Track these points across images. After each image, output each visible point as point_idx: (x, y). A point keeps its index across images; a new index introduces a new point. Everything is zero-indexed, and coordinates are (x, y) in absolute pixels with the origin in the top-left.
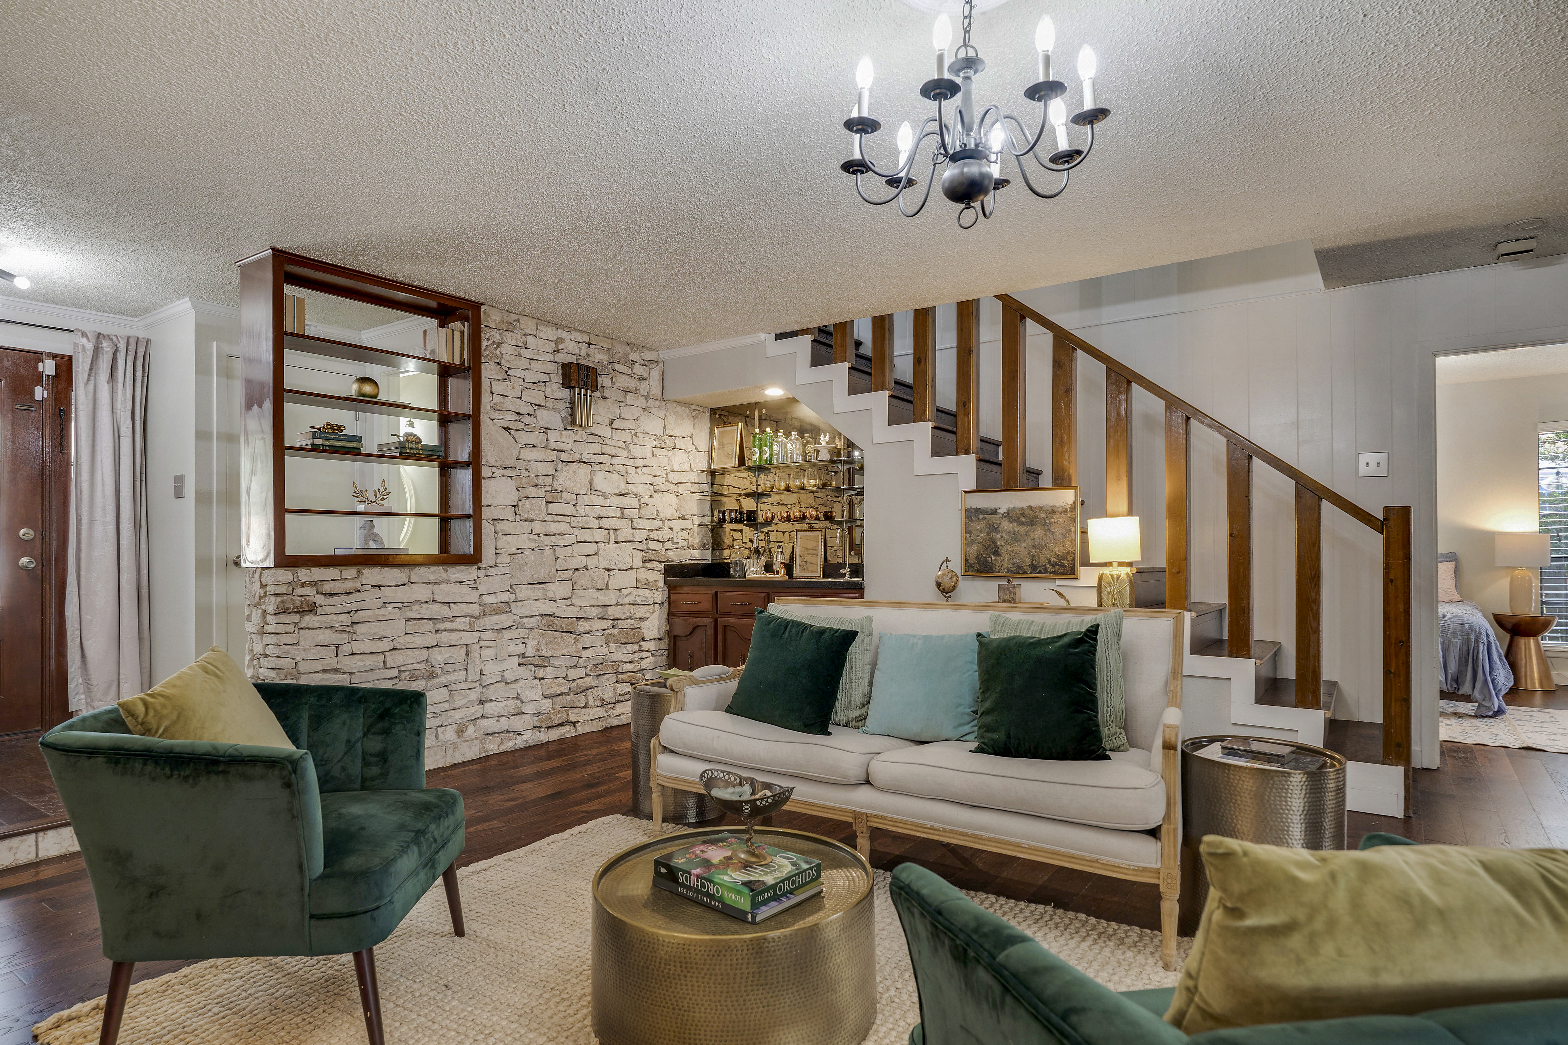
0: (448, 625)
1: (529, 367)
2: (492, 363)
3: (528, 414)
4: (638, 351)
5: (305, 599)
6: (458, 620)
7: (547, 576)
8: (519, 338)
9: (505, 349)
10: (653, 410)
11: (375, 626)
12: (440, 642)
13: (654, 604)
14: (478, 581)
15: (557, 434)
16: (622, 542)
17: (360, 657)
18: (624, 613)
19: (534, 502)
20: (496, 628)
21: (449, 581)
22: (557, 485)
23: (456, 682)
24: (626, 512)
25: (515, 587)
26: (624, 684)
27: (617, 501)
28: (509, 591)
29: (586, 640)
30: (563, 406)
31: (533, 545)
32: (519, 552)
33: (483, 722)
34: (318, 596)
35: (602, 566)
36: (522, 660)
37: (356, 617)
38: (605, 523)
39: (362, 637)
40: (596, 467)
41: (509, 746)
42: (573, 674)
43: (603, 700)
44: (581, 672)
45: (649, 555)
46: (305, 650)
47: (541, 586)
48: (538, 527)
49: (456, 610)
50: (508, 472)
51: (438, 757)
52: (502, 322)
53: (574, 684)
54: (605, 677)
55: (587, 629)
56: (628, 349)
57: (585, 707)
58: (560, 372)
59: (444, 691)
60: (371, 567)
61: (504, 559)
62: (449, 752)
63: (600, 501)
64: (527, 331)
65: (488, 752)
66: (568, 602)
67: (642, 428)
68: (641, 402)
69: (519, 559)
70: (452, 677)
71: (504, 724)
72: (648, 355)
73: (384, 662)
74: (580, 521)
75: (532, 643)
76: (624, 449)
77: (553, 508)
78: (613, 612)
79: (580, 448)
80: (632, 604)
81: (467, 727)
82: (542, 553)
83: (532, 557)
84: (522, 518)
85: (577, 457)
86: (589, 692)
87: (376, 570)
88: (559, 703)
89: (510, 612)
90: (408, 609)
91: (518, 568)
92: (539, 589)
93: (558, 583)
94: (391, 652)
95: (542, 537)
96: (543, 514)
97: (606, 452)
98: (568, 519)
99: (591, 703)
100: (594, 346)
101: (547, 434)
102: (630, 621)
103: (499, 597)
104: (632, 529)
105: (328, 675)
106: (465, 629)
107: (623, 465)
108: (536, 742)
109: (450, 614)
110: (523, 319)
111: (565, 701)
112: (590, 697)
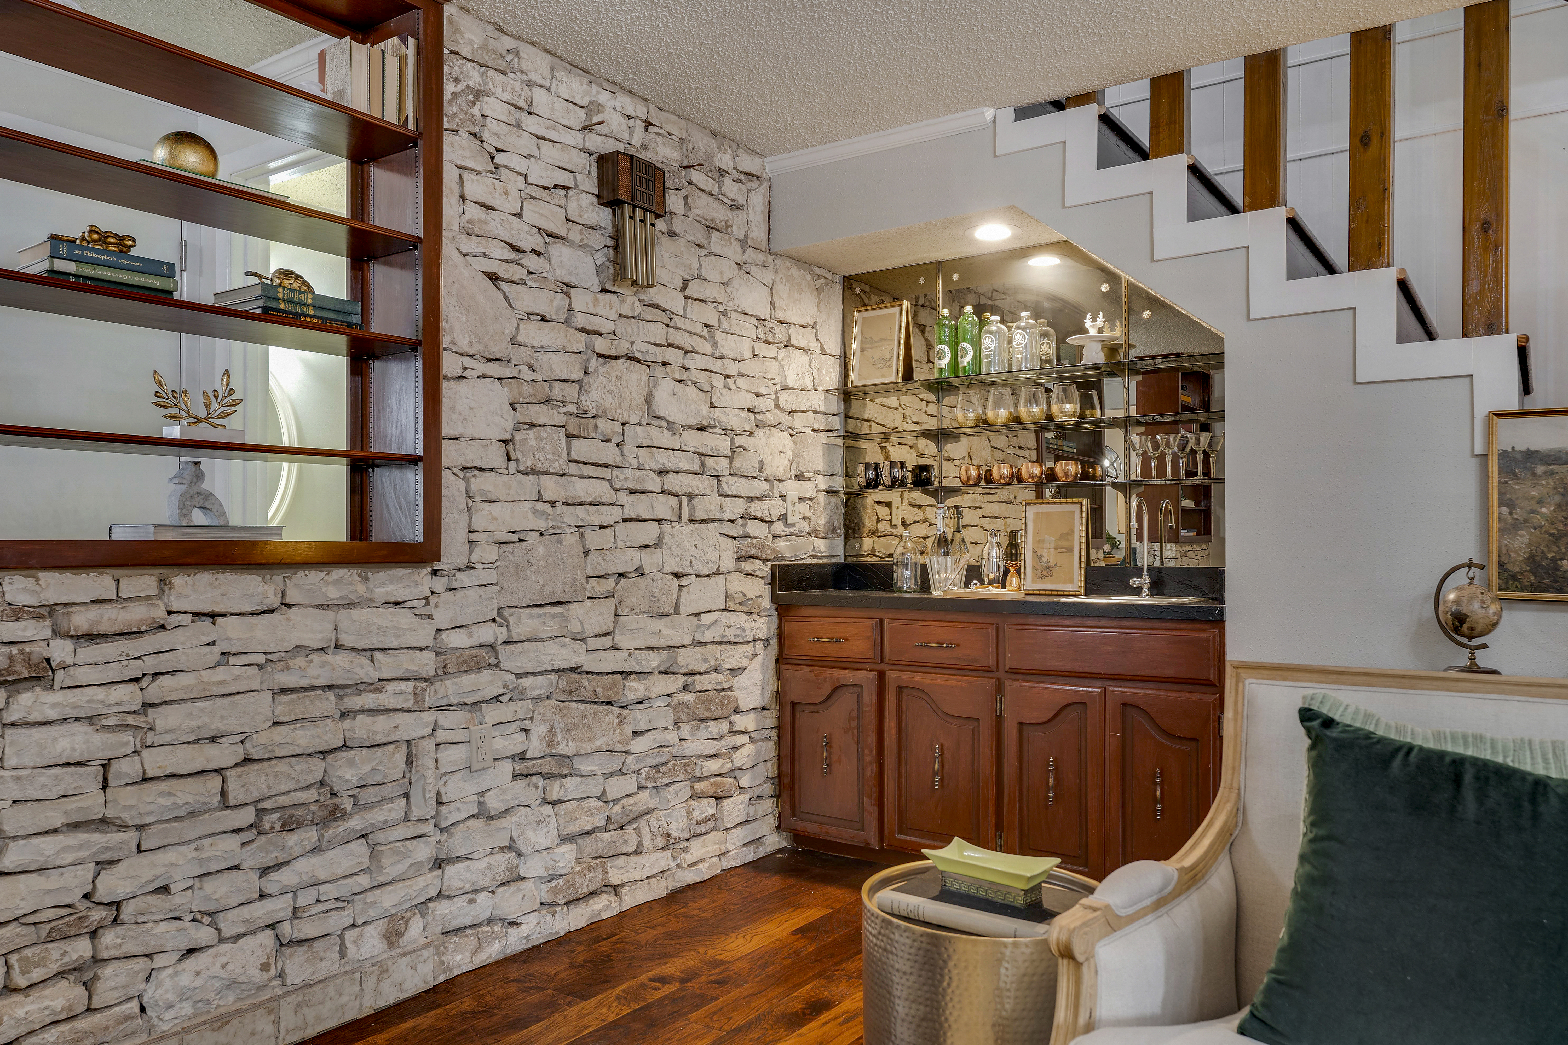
0: (369, 700)
1: (536, 153)
2: (464, 134)
3: (533, 251)
4: (730, 152)
5: (21, 652)
6: (391, 687)
7: (568, 588)
8: (518, 89)
9: (492, 107)
10: (754, 270)
11: (202, 710)
12: (352, 739)
13: (755, 640)
14: (433, 600)
15: (589, 298)
16: (702, 521)
17: (163, 786)
18: (705, 660)
19: (544, 434)
20: (470, 700)
21: (371, 600)
22: (587, 402)
23: (386, 826)
24: (710, 462)
25: (506, 612)
26: (705, 801)
27: (693, 440)
28: (494, 620)
29: (639, 718)
30: (602, 242)
31: (542, 524)
32: (515, 538)
33: (442, 908)
34: (57, 643)
35: (667, 569)
36: (520, 767)
37: (155, 690)
38: (674, 482)
39: (168, 738)
40: (659, 371)
41: (493, 951)
42: (617, 787)
43: (668, 835)
44: (629, 784)
45: (748, 548)
46: (18, 779)
47: (558, 610)
48: (552, 488)
49: (387, 665)
50: (494, 369)
51: (345, 999)
52: (484, 47)
53: (617, 809)
54: (671, 789)
55: (640, 695)
56: (713, 144)
57: (637, 852)
58: (595, 171)
59: (359, 848)
60: (192, 571)
61: (487, 553)
62: (370, 983)
63: (664, 438)
64: (535, 77)
65: (451, 970)
66: (607, 642)
67: (736, 301)
68: (734, 251)
69: (517, 552)
70: (377, 816)
71: (484, 905)
72: (748, 163)
73: (223, 793)
74: (627, 478)
75: (539, 730)
76: (705, 339)
77: (582, 449)
78: (688, 659)
79: (629, 330)
80: (717, 643)
81: (407, 922)
82: (559, 542)
83: (541, 550)
84: (522, 468)
85: (623, 348)
86: (643, 822)
87: (205, 578)
88: (588, 850)
89: (497, 665)
90: (280, 666)
91: (512, 571)
92: (554, 616)
93: (588, 603)
94: (239, 770)
95: (561, 508)
96: (561, 462)
97: (676, 342)
98: (606, 473)
99: (647, 843)
100: (656, 130)
101: (569, 296)
102: (715, 675)
103: (476, 635)
104: (719, 495)
105: (82, 836)
106: (405, 706)
107: (705, 370)
108: (547, 936)
109: (374, 676)
110: (526, 50)
111: (599, 843)
112: (645, 831)
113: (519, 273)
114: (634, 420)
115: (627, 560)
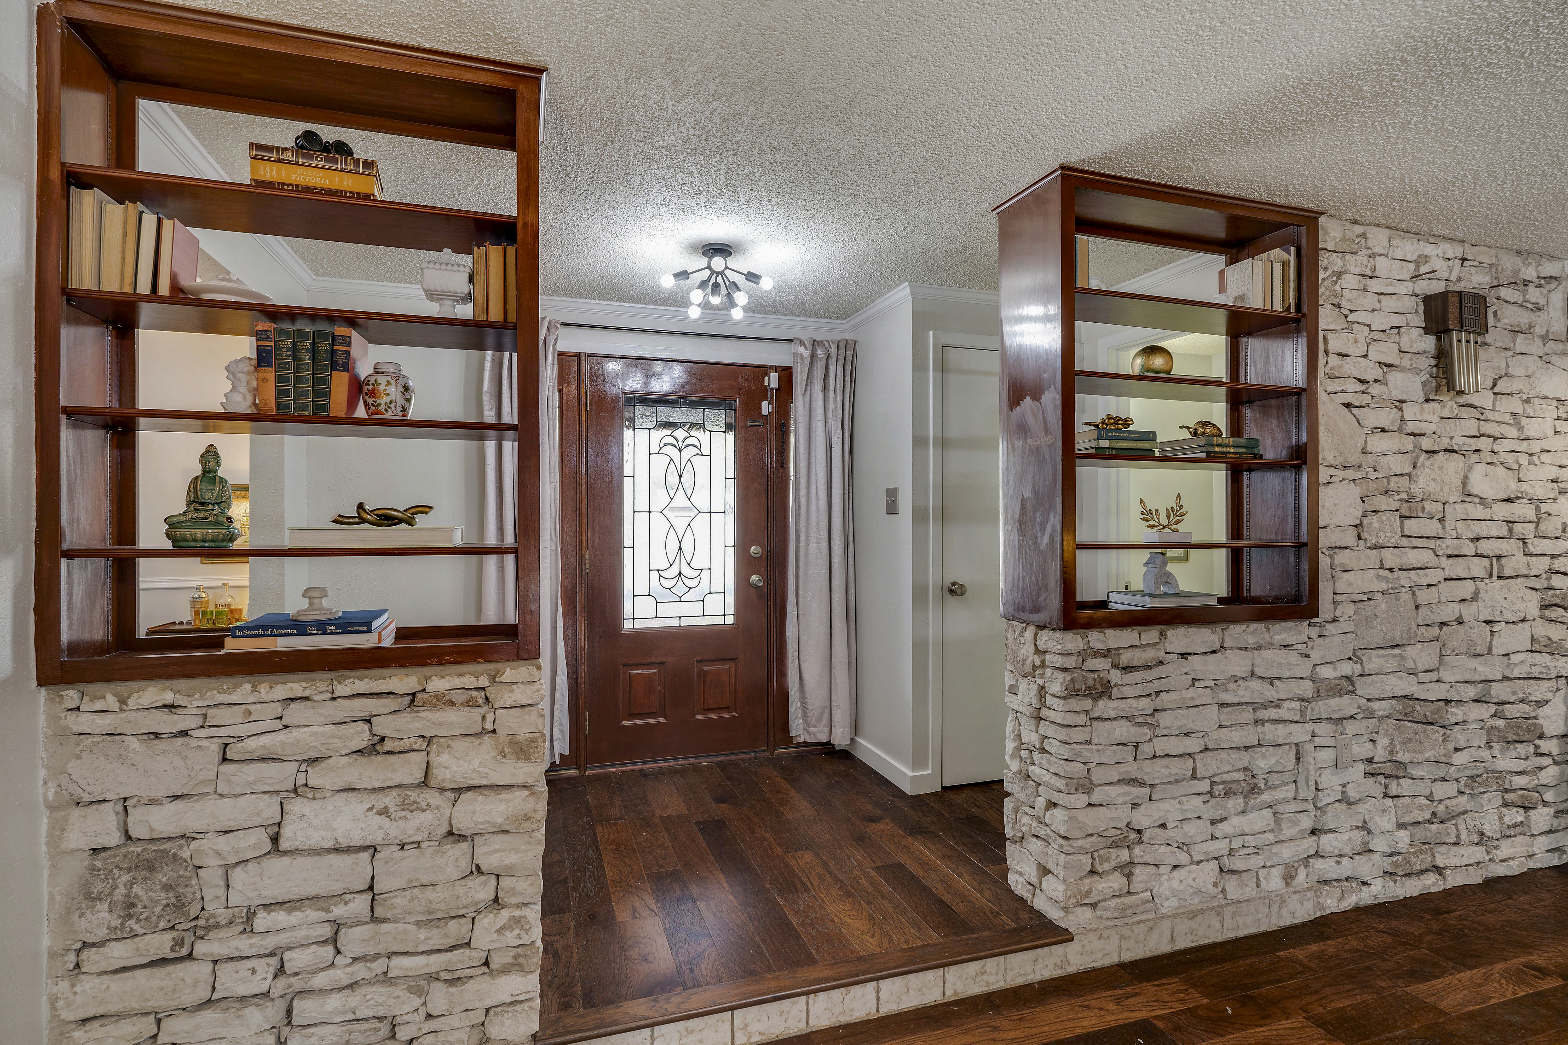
0: (1272, 713)
1: (1378, 306)
2: (1329, 306)
3: (1376, 381)
4: (1534, 264)
5: (1099, 676)
6: (1286, 705)
7: (1405, 635)
8: (1365, 263)
9: (1349, 281)
10: (1554, 359)
11: (1182, 715)
12: (1264, 739)
13: (1558, 677)
14: (1310, 644)
15: (1416, 408)
16: (1511, 577)
17: (1164, 761)
18: (1514, 693)
19: (1384, 518)
20: (1335, 716)
21: (1272, 644)
22: (1416, 490)
23: (1285, 801)
24: (1517, 528)
25: (1359, 653)
26: (1514, 810)
27: (1502, 511)
28: (1350, 659)
29: (1460, 737)
30: (1426, 363)
31: (1383, 586)
32: (1365, 597)
33: (1318, 864)
34: (1113, 671)
35: (1482, 618)
36: (1369, 768)
37: (1159, 702)
38: (1485, 547)
39: (1165, 732)
40: (1474, 458)
41: (1350, 902)
42: (1441, 790)
43: (1482, 834)
44: (1451, 789)
45: (1549, 597)
46: (1098, 751)
47: (1397, 651)
48: (1390, 558)
49: (1282, 690)
50: (1350, 474)
51: (1260, 916)
52: (1344, 239)
53: (1441, 808)
54: (1485, 796)
55: (1460, 718)
56: (1519, 261)
57: (1457, 844)
58: (1421, 308)
59: (1267, 813)
60: (1175, 626)
61: (1348, 610)
62: (1275, 908)
63: (1478, 512)
64: (1378, 250)
65: (1324, 910)
66: (1434, 676)
67: (1538, 389)
68: (1537, 348)
69: (1367, 609)
70: (1280, 794)
71: (1347, 867)
72: (1550, 269)
73: (1194, 770)
74: (1448, 546)
75: (1383, 742)
76: (1510, 424)
77: (1412, 527)
78: (1499, 691)
79: (1448, 428)
80: (1524, 678)
81: (1296, 870)
82: (1397, 599)
83: (1383, 606)
84: (1369, 545)
85: (1445, 443)
86: (1460, 821)
87: (1182, 631)
88: (1418, 836)
89: (1353, 692)
90: (1222, 688)
91: (1364, 622)
92: (1394, 656)
93: (1419, 646)
94: (1202, 755)
95: (1397, 573)
96: (1397, 537)
97: (1488, 432)
98: (1431, 543)
99: (1464, 837)
100: (1470, 263)
101: (1401, 409)
102: (1521, 705)
103: (1339, 669)
104: (1525, 555)
105: (1126, 788)
106: (1294, 719)
107: (1512, 451)
108: (1390, 897)
109: (1275, 697)
110: (1372, 232)
111: (1428, 833)
112: (1462, 827)
113: (1367, 399)
114: (1452, 500)
115: (1449, 612)
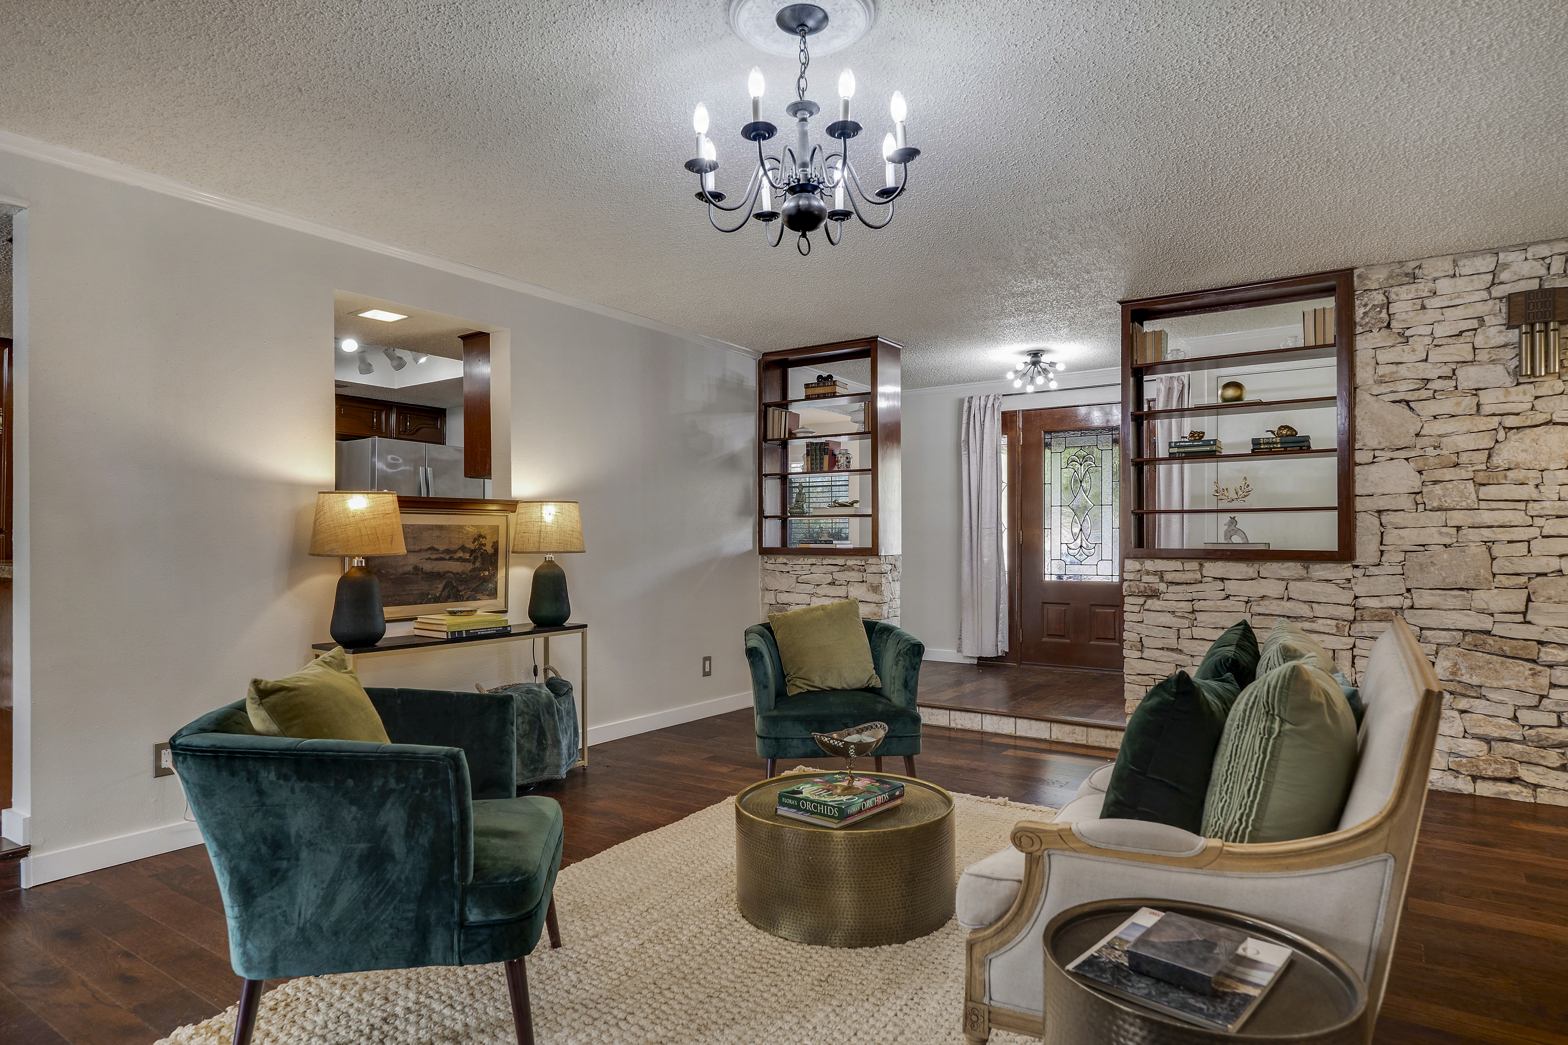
0: (1307, 625)
1: (1440, 318)
2: (1374, 330)
3: (1441, 377)
5: (1149, 586)
6: (1320, 621)
7: (1470, 580)
8: (1423, 288)
9: (1400, 307)
11: (1216, 616)
14: (1353, 581)
15: (1500, 393)
17: (1200, 642)
19: (1452, 486)
21: (1311, 578)
22: (1498, 461)
25: (1412, 591)
28: (1402, 595)
29: (1560, 676)
31: (1446, 540)
32: (1421, 549)
34: (1161, 584)
37: (1198, 605)
39: (1202, 625)
42: (1532, 717)
47: (1462, 593)
48: (1458, 518)
50: (1401, 454)
58: (1503, 308)
60: (1213, 561)
61: (1397, 557)
64: (1439, 274)
66: (1518, 618)
69: (1422, 557)
74: (1548, 507)
75: (1443, 663)
77: (1489, 492)
79: (1551, 404)
82: (1465, 551)
83: (1445, 556)
84: (1429, 508)
85: (1544, 418)
87: (1219, 564)
90: (1255, 603)
91: (1417, 568)
92: (1459, 597)
93: (1496, 591)
95: (1466, 530)
96: (1470, 501)
98: (1521, 506)
101: (1477, 396)
103: (1385, 602)
105: (1169, 653)
106: (1331, 632)
109: (1311, 615)
113: (1429, 393)
114: (1553, 467)
115: (1543, 565)
